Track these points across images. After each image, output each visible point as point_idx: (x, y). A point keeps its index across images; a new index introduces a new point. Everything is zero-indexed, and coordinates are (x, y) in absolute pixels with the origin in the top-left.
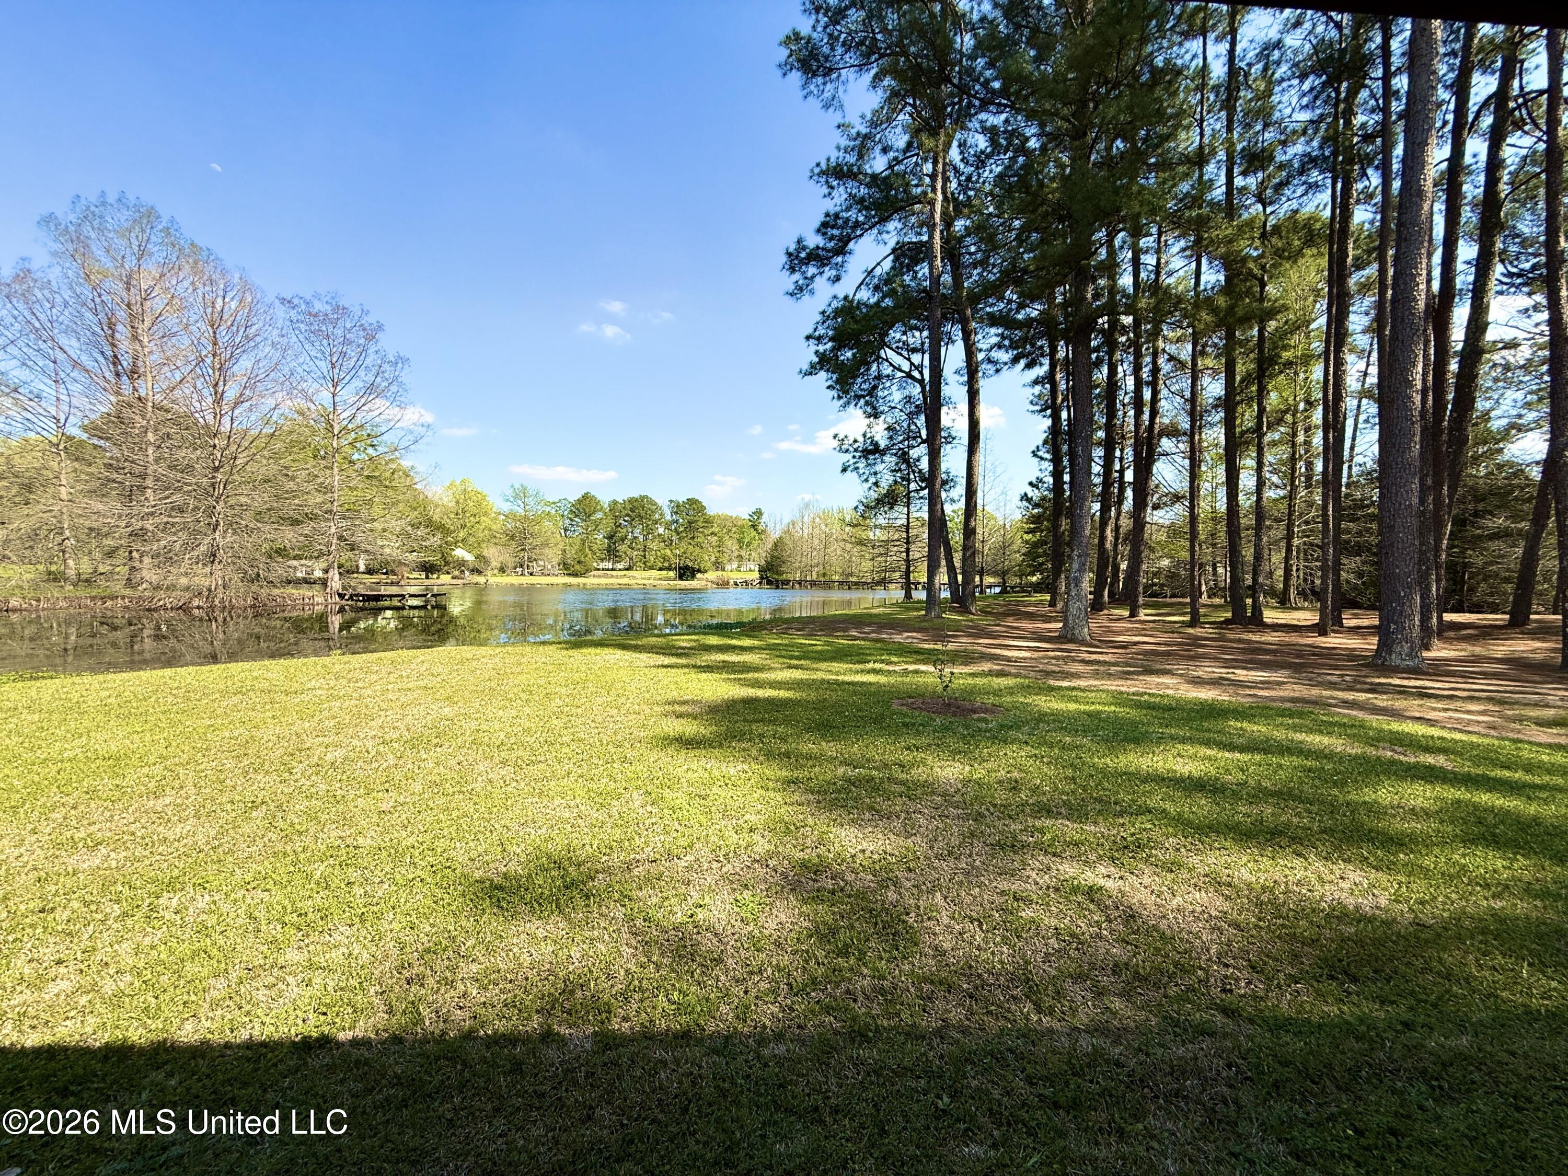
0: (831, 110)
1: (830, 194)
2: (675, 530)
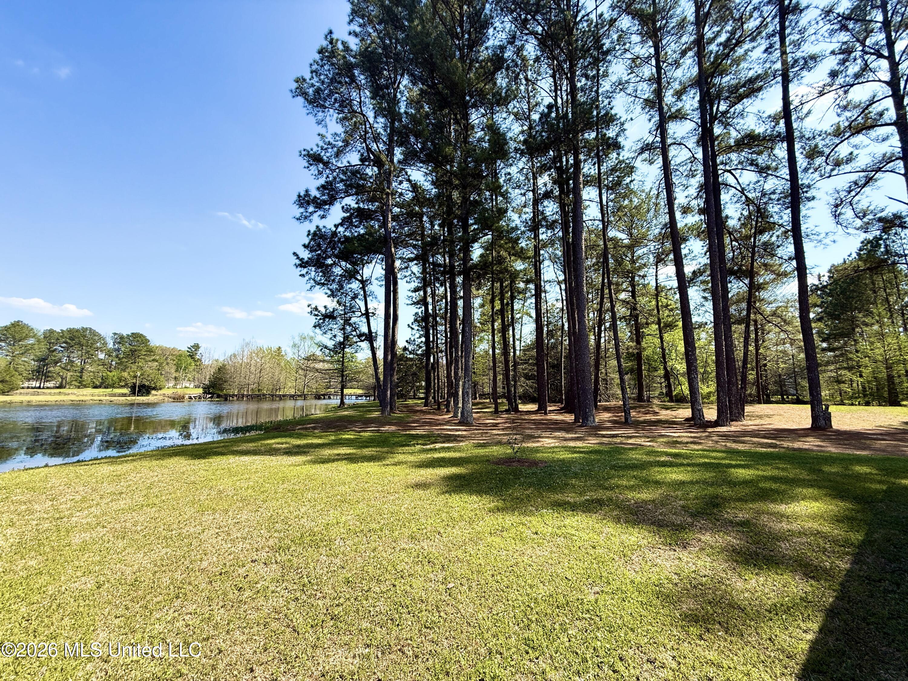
0: (320, 126)
1: (308, 167)
2: (117, 356)
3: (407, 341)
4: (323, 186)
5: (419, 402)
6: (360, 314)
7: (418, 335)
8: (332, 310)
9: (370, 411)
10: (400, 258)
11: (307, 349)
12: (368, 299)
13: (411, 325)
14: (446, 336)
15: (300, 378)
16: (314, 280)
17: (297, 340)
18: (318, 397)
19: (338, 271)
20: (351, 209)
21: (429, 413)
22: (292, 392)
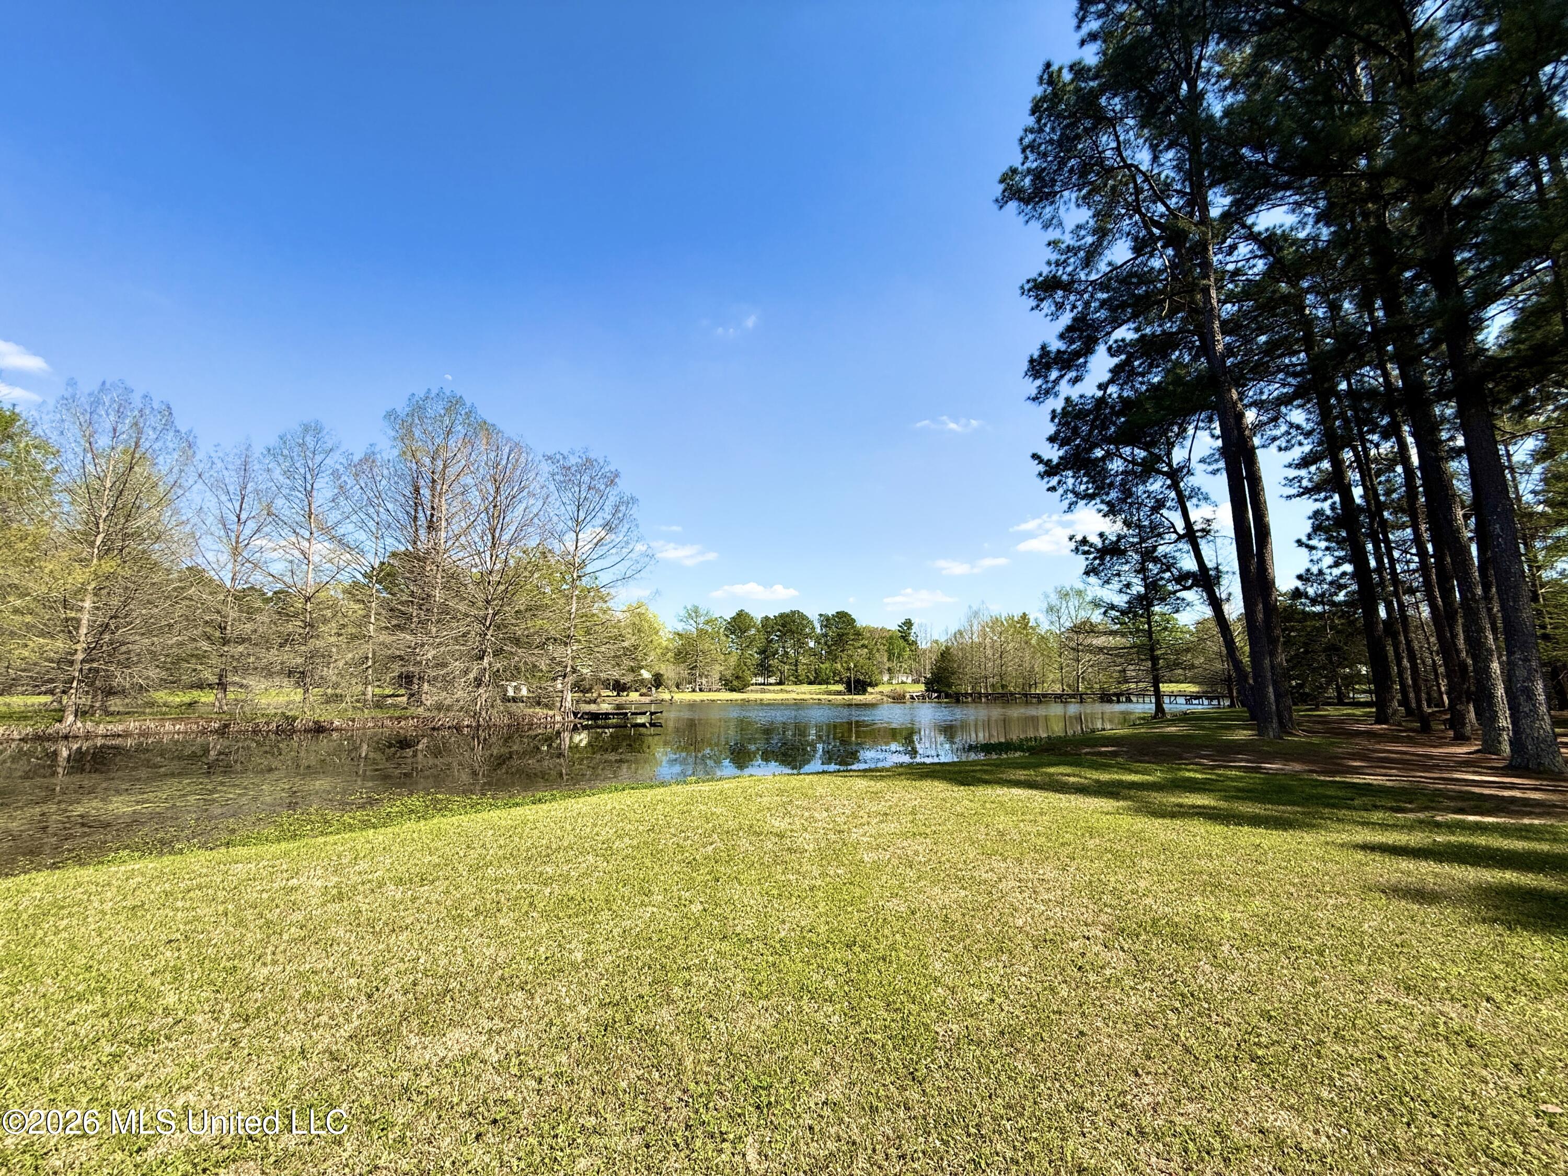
0: (1051, 229)
1: (1038, 306)
2: (826, 643)
3: (1300, 577)
4: (1069, 329)
5: (1358, 712)
6: (1174, 536)
7: (1329, 560)
8: (1114, 539)
9: (1228, 727)
10: (1254, 404)
11: (1073, 613)
12: (1188, 504)
13: (1304, 539)
14: (1422, 553)
15: (1068, 665)
16: (1073, 492)
17: (1054, 599)
18: (1106, 698)
19: (1116, 465)
20: (1126, 345)
21: (1396, 739)
22: (1057, 688)
